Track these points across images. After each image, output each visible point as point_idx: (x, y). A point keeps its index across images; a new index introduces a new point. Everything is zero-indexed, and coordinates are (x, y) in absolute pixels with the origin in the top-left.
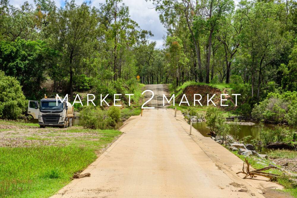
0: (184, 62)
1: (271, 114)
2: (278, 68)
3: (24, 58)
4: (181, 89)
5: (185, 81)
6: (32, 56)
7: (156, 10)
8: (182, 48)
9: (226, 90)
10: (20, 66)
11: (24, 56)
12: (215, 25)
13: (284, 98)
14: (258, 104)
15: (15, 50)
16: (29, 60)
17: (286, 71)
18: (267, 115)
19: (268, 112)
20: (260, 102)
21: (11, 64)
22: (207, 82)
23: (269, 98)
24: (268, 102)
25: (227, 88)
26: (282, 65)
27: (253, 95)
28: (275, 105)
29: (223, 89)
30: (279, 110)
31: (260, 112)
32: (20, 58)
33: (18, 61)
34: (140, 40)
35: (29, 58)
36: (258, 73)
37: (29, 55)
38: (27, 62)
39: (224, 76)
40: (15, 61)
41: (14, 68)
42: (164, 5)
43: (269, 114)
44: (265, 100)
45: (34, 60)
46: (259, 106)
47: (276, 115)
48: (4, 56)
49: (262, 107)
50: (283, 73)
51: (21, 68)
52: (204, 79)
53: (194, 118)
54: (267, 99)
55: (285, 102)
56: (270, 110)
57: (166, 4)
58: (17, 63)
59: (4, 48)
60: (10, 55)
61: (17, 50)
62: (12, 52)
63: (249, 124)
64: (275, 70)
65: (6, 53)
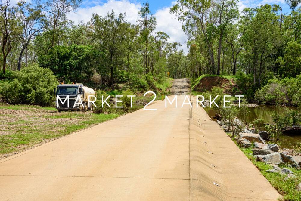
0: (201, 60)
1: (272, 97)
2: (276, 60)
3: (75, 58)
4: (198, 80)
5: (202, 74)
6: (81, 57)
7: (178, 20)
8: (199, 49)
9: (233, 80)
10: (72, 63)
11: (75, 56)
12: (224, 30)
13: (283, 83)
14: (260, 89)
15: (68, 51)
16: (79, 59)
17: (282, 62)
18: (269, 98)
19: (269, 95)
20: (261, 88)
21: (65, 63)
22: (218, 74)
23: (270, 84)
24: (269, 87)
25: (233, 78)
26: (279, 57)
27: (255, 82)
28: (276, 89)
29: (231, 79)
30: (279, 93)
31: (262, 95)
32: (72, 58)
33: (71, 60)
34: (172, 49)
35: (79, 58)
36: (259, 65)
37: (80, 56)
38: (78, 61)
39: (231, 71)
40: (68, 60)
41: (67, 65)
42: (184, 15)
43: (270, 97)
44: (266, 86)
45: (83, 59)
46: (261, 91)
47: (276, 98)
48: (61, 57)
49: (264, 92)
50: (279, 64)
51: (73, 65)
52: (216, 72)
53: (207, 102)
54: (268, 85)
55: (284, 87)
56: (271, 94)
57: (185, 15)
58: (70, 62)
59: (61, 51)
60: (65, 56)
61: (70, 52)
62: (66, 53)
63: (253, 105)
64: (273, 63)
65: (62, 54)
